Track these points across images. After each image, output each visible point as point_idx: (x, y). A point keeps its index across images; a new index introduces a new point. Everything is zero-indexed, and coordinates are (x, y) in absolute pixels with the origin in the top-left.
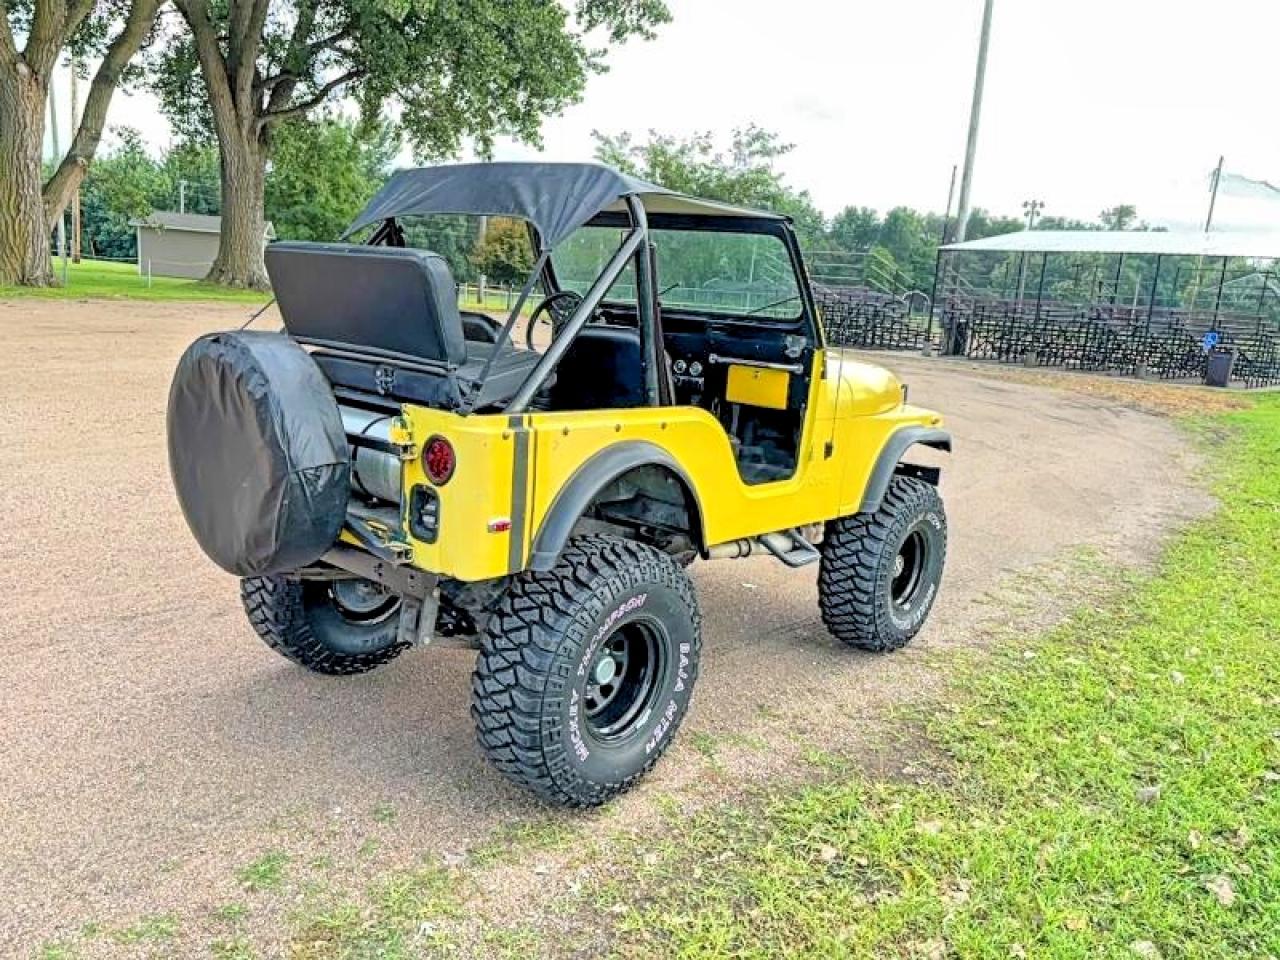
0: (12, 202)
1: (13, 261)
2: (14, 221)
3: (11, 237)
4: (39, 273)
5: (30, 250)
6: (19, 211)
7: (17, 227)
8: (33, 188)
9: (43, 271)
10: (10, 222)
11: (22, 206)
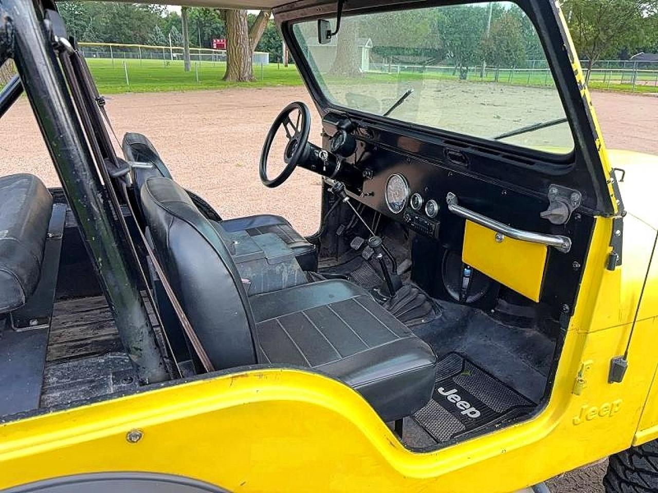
0: (234, 38)
1: (235, 69)
2: (235, 49)
3: (234, 57)
4: (246, 75)
5: (243, 63)
6: (237, 43)
7: (237, 53)
8: (243, 31)
9: (248, 73)
10: (234, 49)
11: (239, 41)
